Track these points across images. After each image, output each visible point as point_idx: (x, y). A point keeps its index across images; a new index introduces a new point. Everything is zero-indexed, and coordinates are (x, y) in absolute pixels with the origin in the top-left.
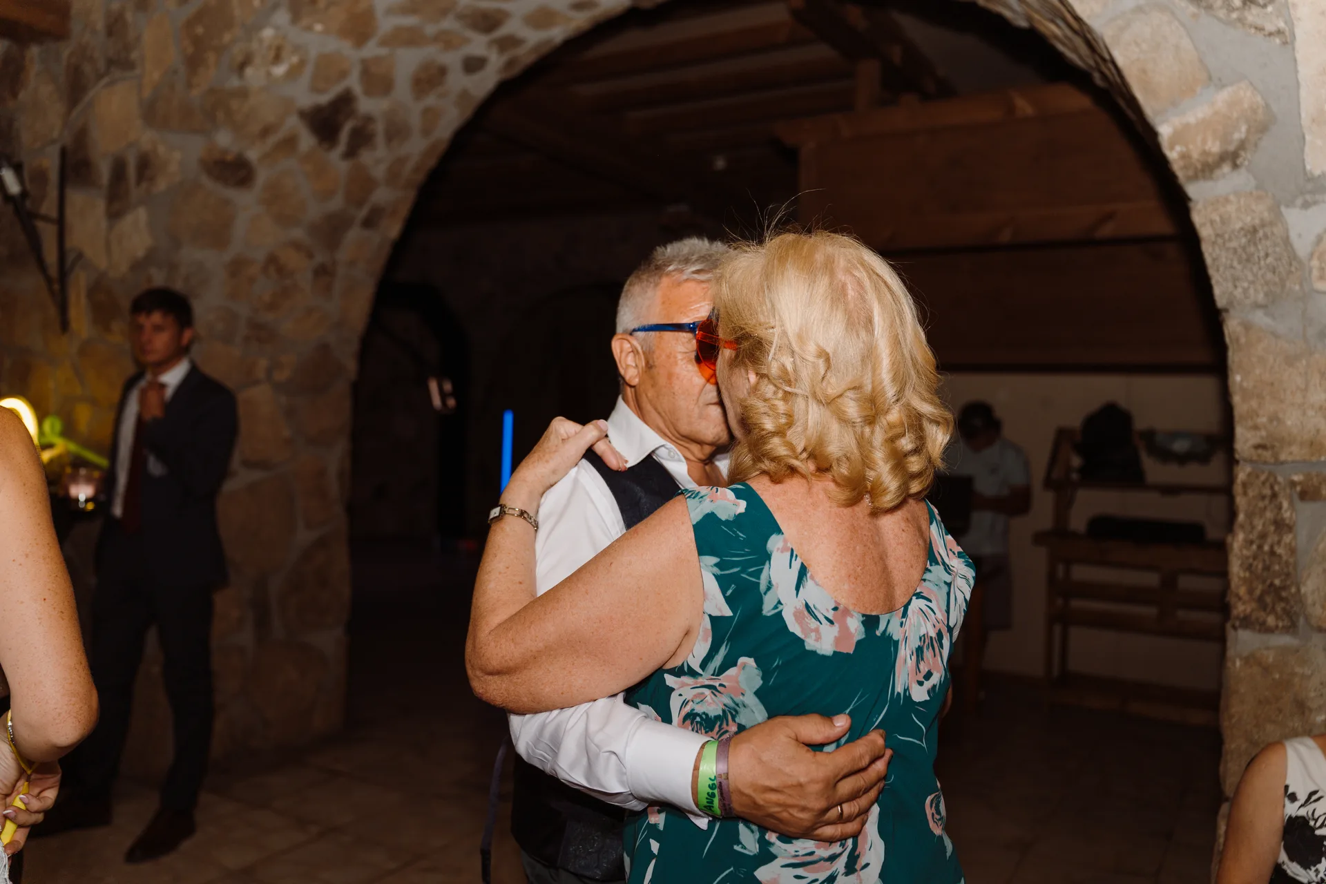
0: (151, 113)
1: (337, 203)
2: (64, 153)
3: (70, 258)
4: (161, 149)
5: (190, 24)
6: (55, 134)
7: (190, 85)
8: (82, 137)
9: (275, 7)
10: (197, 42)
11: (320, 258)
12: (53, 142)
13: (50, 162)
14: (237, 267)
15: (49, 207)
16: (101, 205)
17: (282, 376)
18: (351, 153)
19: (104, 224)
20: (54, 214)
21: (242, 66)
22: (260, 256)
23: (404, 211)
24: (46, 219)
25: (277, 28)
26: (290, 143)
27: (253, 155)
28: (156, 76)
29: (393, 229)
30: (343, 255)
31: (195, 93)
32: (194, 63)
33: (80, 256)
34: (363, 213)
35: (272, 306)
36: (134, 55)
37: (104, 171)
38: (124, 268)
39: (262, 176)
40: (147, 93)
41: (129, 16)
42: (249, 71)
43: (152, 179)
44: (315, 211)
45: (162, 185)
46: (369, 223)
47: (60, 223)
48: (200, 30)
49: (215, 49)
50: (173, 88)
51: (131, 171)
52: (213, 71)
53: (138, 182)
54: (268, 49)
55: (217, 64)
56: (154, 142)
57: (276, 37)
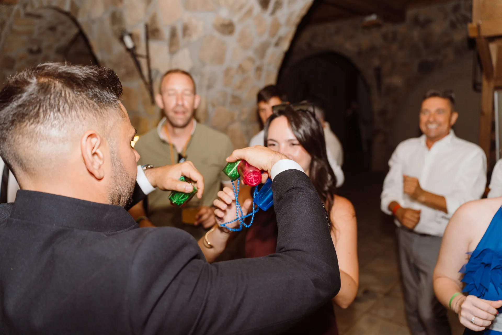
0: (187, 5)
1: (265, 37)
2: (146, 26)
3: (153, 73)
4: (194, 21)
8: (154, 19)
11: (258, 63)
12: (141, 22)
13: (140, 31)
14: (227, 72)
15: (141, 51)
16: (166, 48)
17: (244, 117)
18: (273, 12)
19: (168, 57)
20: (145, 54)
22: (235, 66)
23: (290, 36)
24: (141, 56)
26: (250, 12)
27: (235, 20)
29: (285, 46)
30: (267, 60)
33: (158, 71)
34: (274, 40)
35: (240, 87)
37: (166, 33)
39: (238, 29)
43: (190, 35)
44: (257, 42)
45: (195, 37)
46: (277, 44)
47: (148, 57)
51: (180, 32)
53: (184, 37)
56: (190, 18)
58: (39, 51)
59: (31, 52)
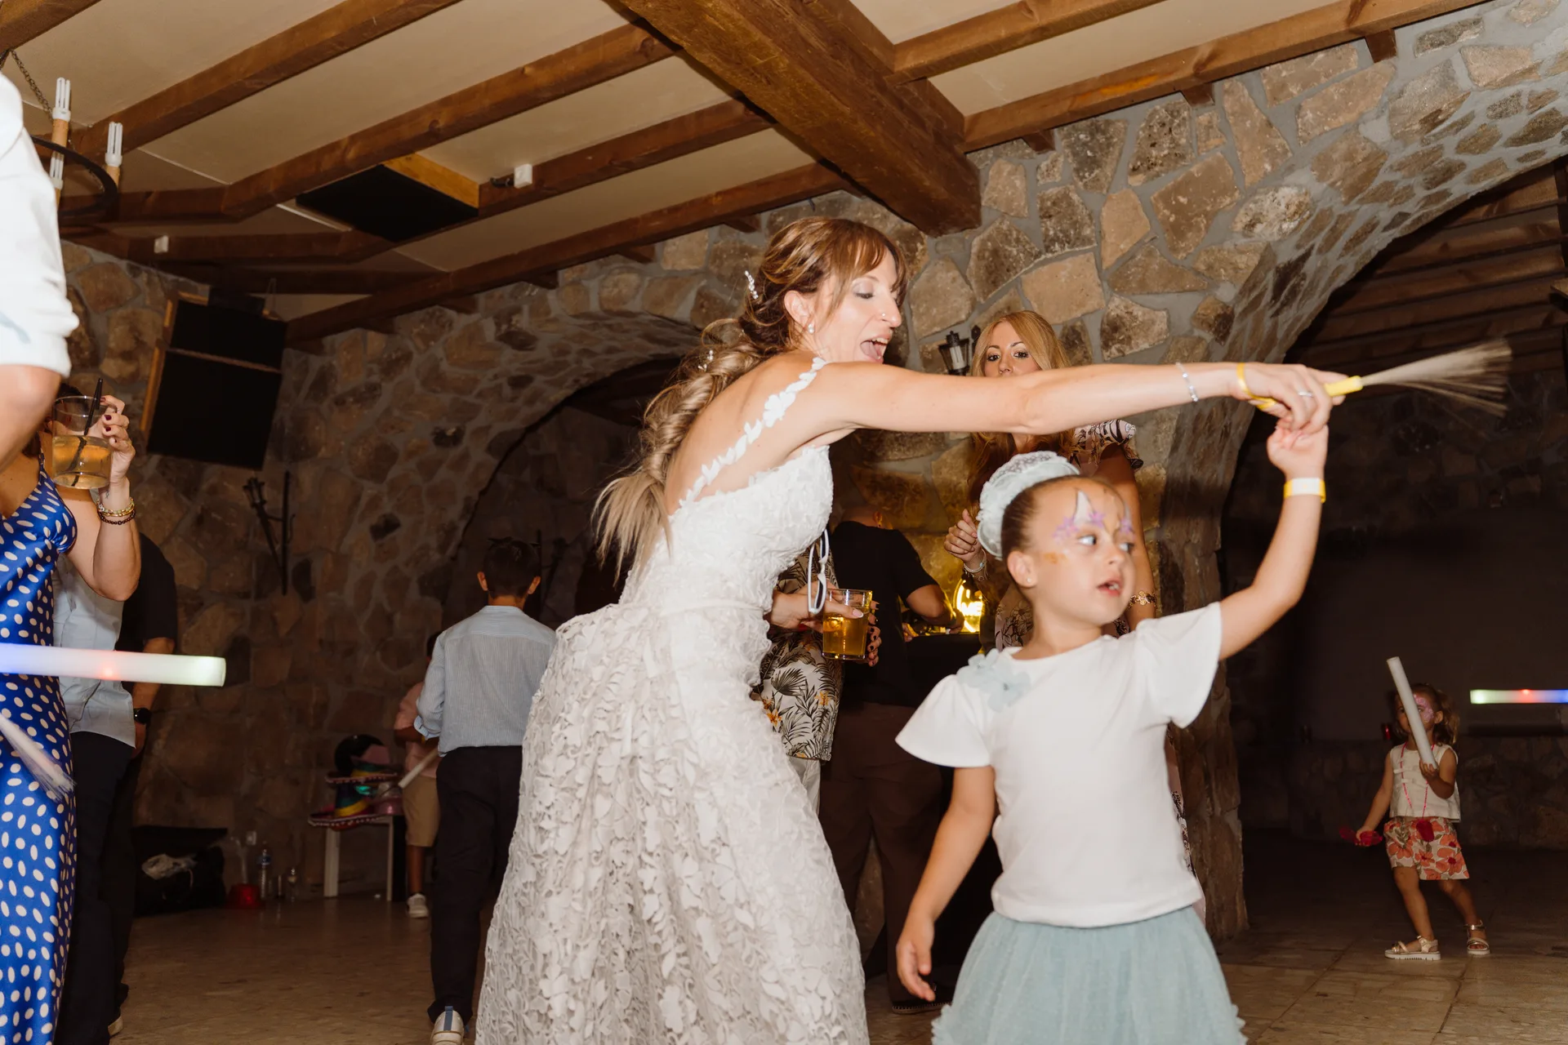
4: (1138, 312)
5: (1166, 197)
6: (963, 316)
7: (1174, 250)
9: (1290, 169)
10: (1178, 210)
12: (960, 323)
18: (1279, 311)
21: (1251, 225)
25: (1300, 186)
26: (1260, 298)
27: (1238, 311)
28: (1124, 246)
31: (1183, 256)
36: (1087, 232)
40: (1110, 259)
41: (1075, 197)
42: (1259, 228)
43: (1127, 341)
45: (1140, 343)
48: (1183, 200)
49: (1206, 214)
50: (1150, 254)
51: (1094, 337)
52: (1203, 233)
53: (1106, 346)
54: (1287, 206)
55: (1207, 227)
56: (1126, 307)
57: (1299, 195)
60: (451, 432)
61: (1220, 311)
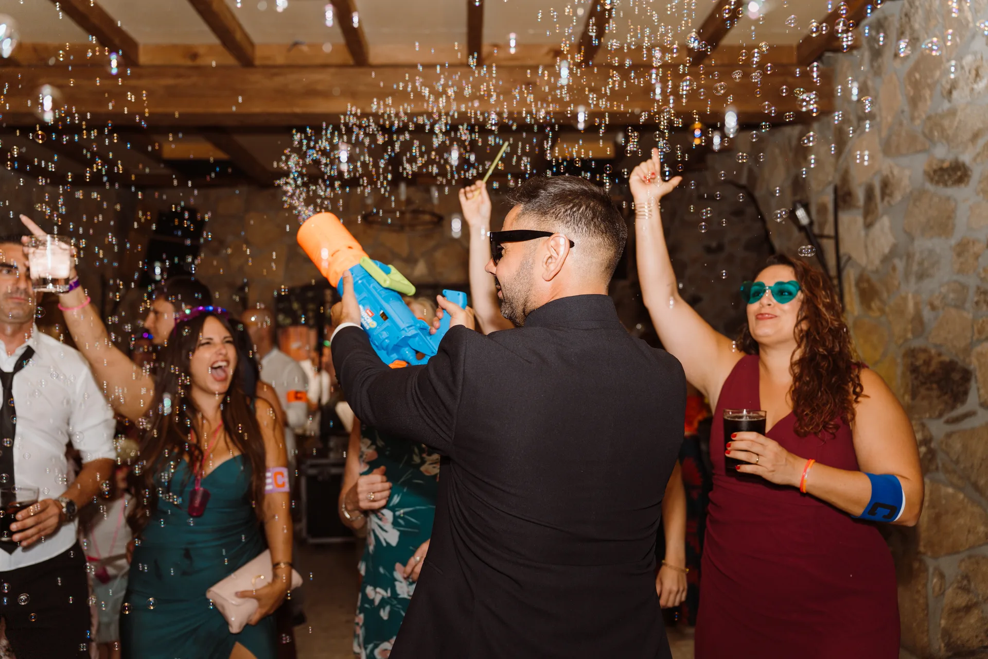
0: (888, 148)
2: (836, 190)
3: (843, 260)
4: (896, 172)
5: (910, 74)
6: (830, 179)
7: (912, 119)
8: (845, 178)
10: (916, 85)
12: (830, 183)
13: (828, 198)
14: (962, 248)
15: (829, 230)
16: (860, 220)
19: (863, 233)
20: (832, 233)
21: (950, 92)
24: (828, 237)
25: (975, 53)
28: (890, 119)
31: (918, 122)
32: (914, 101)
33: (850, 258)
36: (875, 109)
37: (860, 195)
38: (877, 262)
39: (978, 172)
40: (884, 134)
41: (870, 83)
42: (955, 94)
43: (891, 195)
45: (898, 197)
47: (836, 238)
48: (917, 76)
49: (929, 86)
50: (901, 124)
51: (877, 192)
52: (929, 103)
53: (883, 199)
54: (970, 72)
55: (931, 96)
56: (891, 167)
57: (975, 60)
58: (720, 248)
59: (709, 250)
60: (714, 244)
61: (935, 167)
